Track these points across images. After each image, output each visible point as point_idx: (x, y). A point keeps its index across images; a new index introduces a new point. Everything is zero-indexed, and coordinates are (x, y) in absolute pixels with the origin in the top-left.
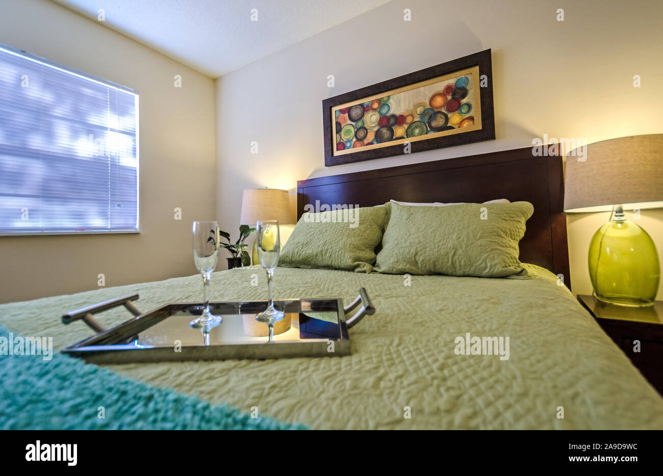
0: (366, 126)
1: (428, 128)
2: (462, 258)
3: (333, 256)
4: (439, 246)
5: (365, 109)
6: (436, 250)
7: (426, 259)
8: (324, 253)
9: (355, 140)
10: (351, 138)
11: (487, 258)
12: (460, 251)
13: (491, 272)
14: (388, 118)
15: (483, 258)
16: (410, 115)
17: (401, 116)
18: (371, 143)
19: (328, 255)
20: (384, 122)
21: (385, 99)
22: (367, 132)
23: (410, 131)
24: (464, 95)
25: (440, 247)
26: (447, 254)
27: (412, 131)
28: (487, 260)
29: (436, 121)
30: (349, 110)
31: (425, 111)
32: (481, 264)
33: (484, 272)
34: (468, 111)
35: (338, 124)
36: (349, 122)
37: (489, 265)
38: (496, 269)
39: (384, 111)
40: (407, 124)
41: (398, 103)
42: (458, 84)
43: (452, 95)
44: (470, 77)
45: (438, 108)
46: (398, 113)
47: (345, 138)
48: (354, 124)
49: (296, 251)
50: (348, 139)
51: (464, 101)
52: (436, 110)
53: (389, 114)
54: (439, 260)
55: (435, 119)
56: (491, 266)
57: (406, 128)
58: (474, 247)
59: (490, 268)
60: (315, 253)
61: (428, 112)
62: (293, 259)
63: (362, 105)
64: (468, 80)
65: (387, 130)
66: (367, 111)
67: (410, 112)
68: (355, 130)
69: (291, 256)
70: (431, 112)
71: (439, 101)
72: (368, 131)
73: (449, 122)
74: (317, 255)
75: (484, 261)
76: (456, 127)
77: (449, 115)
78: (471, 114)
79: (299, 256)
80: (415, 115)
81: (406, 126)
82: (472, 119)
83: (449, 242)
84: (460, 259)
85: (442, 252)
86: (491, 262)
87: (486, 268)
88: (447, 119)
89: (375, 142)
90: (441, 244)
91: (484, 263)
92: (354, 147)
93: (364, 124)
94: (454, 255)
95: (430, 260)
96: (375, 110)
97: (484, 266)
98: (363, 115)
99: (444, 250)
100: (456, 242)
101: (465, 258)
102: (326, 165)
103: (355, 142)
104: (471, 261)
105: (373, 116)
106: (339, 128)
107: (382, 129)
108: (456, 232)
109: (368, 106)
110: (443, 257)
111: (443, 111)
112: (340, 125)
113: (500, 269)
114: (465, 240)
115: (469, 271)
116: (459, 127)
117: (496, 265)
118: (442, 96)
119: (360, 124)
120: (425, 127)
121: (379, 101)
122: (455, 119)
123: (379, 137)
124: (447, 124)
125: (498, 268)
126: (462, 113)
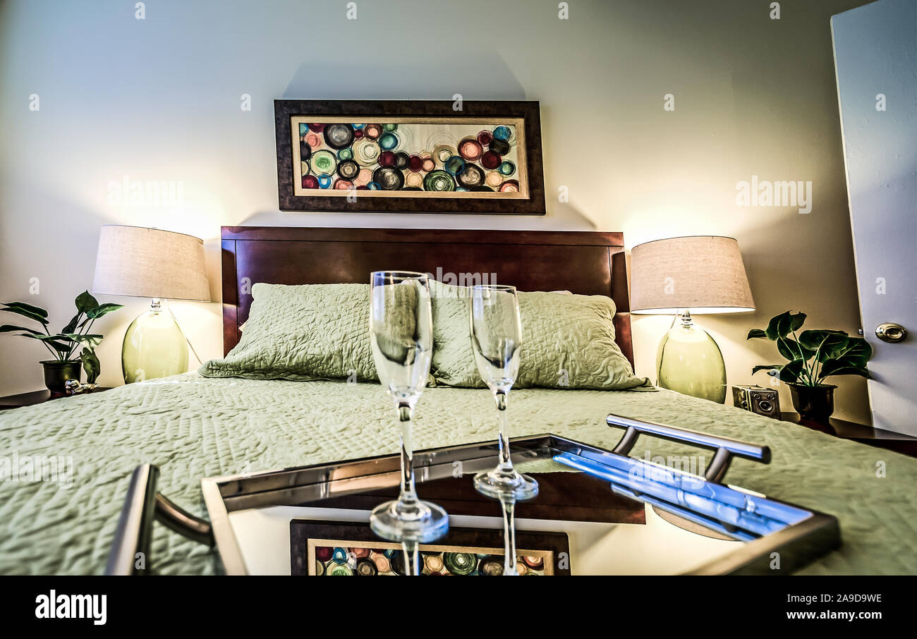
0: (355, 158)
1: (457, 184)
2: (576, 365)
3: (366, 359)
4: (542, 348)
5: (356, 134)
6: (540, 352)
7: (527, 365)
8: (345, 354)
9: (336, 177)
10: (330, 173)
11: (608, 364)
12: (572, 356)
13: (614, 382)
14: (396, 157)
15: (602, 365)
16: (429, 159)
17: (416, 158)
18: (366, 188)
19: (354, 358)
20: (388, 160)
21: (390, 127)
22: (359, 170)
23: (429, 182)
24: (506, 149)
25: (544, 349)
26: (556, 358)
27: (433, 183)
28: (609, 367)
29: (467, 176)
30: (325, 128)
31: (451, 158)
32: (601, 373)
33: (604, 383)
34: (511, 172)
35: (305, 146)
36: (326, 147)
37: (611, 375)
38: (621, 380)
39: (388, 143)
40: (425, 170)
41: (412, 137)
42: (498, 134)
43: (490, 147)
44: (512, 130)
45: (470, 159)
46: (410, 152)
47: (318, 171)
48: (335, 152)
49: (283, 350)
50: (324, 174)
51: (505, 158)
52: (468, 161)
53: (395, 151)
54: (544, 368)
55: (467, 173)
56: (615, 375)
57: (424, 176)
58: (589, 349)
59: (614, 378)
60: (326, 354)
61: (456, 162)
62: (276, 365)
63: (349, 126)
64: (510, 133)
65: (393, 172)
66: (358, 137)
67: (430, 155)
68: (336, 161)
69: (271, 359)
70: (460, 162)
71: (471, 150)
72: (361, 167)
73: (486, 182)
74: (330, 358)
75: (605, 368)
76: (496, 189)
77: (486, 172)
78: (515, 177)
79: (291, 359)
80: (438, 161)
81: (424, 174)
82: (515, 183)
83: (555, 343)
84: (574, 365)
85: (549, 356)
86: (614, 370)
87: (607, 378)
88: (483, 177)
89: (373, 187)
90: (544, 344)
91: (605, 372)
92: (334, 188)
93: (353, 157)
94: (565, 360)
95: (532, 367)
96: (373, 139)
97: (606, 375)
98: (351, 143)
99: (550, 353)
100: (565, 343)
101: (581, 364)
102: (282, 208)
103: (337, 181)
104: (587, 368)
105: (369, 147)
106: (306, 153)
107: (384, 170)
108: (560, 329)
109: (359, 130)
110: (551, 363)
111: (477, 163)
112: (309, 149)
113: (627, 379)
114: (576, 340)
115: (585, 382)
116: (499, 191)
117: (620, 373)
118: (475, 144)
119: (345, 154)
120: (451, 181)
121: (380, 127)
122: (493, 178)
123: (379, 181)
124: (484, 183)
125: (624, 378)
126: (502, 173)
